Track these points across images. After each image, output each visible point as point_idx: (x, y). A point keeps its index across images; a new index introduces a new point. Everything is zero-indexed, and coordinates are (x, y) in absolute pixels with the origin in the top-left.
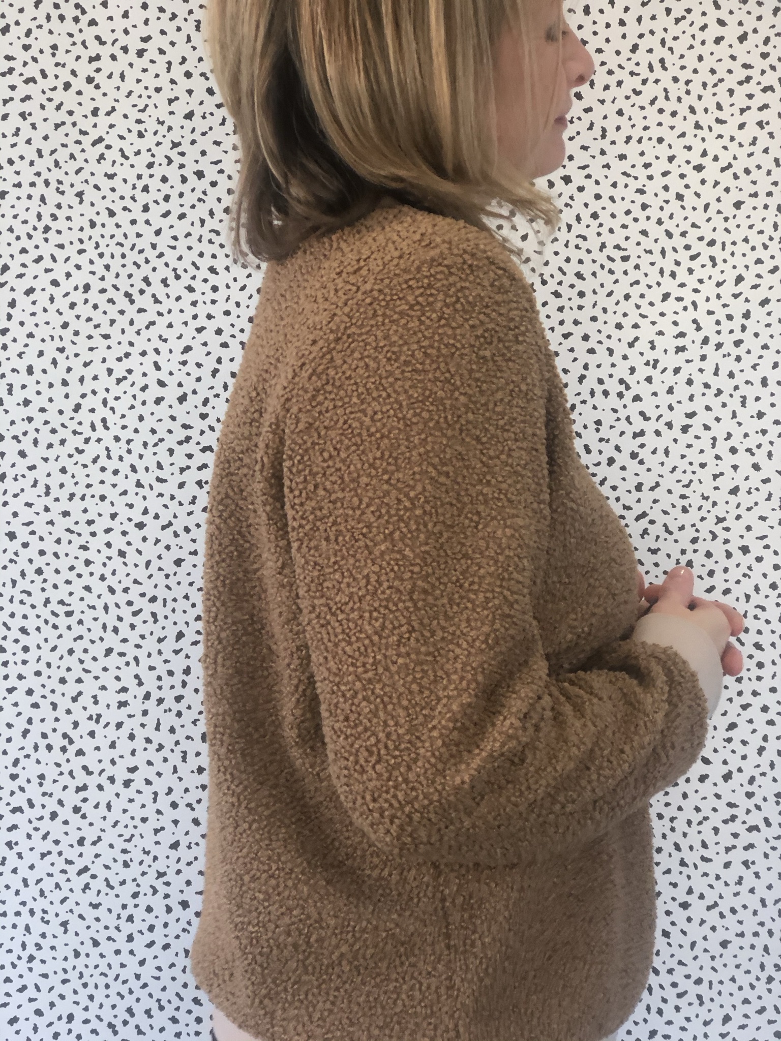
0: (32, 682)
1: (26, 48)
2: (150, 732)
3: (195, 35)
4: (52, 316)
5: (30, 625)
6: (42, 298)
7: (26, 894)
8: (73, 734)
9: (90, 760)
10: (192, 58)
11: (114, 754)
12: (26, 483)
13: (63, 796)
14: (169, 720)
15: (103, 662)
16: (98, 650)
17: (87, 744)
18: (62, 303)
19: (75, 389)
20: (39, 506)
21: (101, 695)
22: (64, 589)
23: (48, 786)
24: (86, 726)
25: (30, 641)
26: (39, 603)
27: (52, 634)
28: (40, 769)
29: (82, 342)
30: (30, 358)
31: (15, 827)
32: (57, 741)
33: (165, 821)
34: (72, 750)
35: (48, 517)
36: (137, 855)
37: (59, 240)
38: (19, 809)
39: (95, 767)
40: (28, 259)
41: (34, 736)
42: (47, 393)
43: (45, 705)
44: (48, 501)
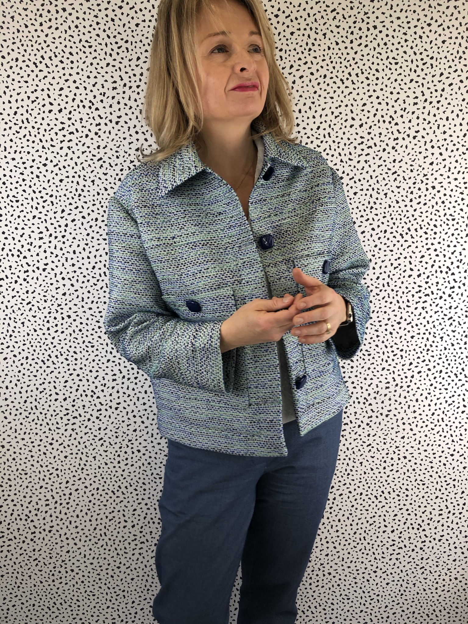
0: (79, 371)
1: (70, 119)
2: (125, 390)
3: (139, 116)
4: (82, 230)
5: (78, 350)
6: (79, 224)
7: (80, 447)
8: (95, 391)
9: (102, 400)
10: (139, 125)
11: (111, 398)
12: (74, 297)
13: (92, 413)
14: (132, 386)
15: (107, 364)
16: (104, 360)
17: (101, 394)
18: (87, 226)
19: (93, 260)
20: (80, 305)
21: (106, 377)
22: (90, 338)
23: (86, 409)
24: (100, 388)
25: (78, 356)
26: (81, 342)
27: (86, 354)
28: (83, 403)
29: (95, 242)
30: (74, 247)
31: (74, 424)
32: (89, 393)
33: (131, 422)
34: (95, 396)
35: (83, 310)
36: (121, 434)
37: (85, 200)
38: (76, 417)
39: (104, 403)
40: (72, 207)
41: (81, 391)
42: (81, 261)
43: (84, 380)
44: (83, 304)
